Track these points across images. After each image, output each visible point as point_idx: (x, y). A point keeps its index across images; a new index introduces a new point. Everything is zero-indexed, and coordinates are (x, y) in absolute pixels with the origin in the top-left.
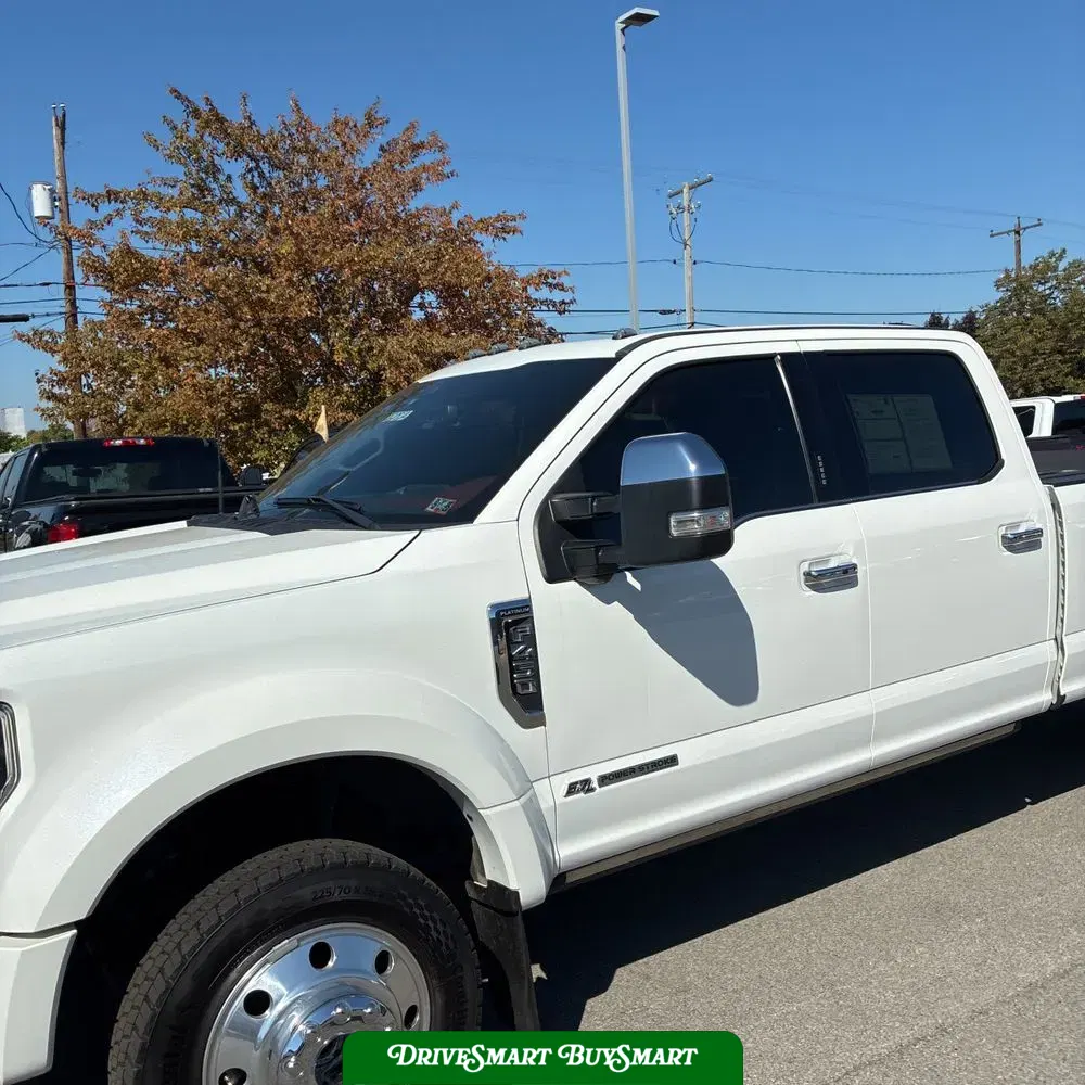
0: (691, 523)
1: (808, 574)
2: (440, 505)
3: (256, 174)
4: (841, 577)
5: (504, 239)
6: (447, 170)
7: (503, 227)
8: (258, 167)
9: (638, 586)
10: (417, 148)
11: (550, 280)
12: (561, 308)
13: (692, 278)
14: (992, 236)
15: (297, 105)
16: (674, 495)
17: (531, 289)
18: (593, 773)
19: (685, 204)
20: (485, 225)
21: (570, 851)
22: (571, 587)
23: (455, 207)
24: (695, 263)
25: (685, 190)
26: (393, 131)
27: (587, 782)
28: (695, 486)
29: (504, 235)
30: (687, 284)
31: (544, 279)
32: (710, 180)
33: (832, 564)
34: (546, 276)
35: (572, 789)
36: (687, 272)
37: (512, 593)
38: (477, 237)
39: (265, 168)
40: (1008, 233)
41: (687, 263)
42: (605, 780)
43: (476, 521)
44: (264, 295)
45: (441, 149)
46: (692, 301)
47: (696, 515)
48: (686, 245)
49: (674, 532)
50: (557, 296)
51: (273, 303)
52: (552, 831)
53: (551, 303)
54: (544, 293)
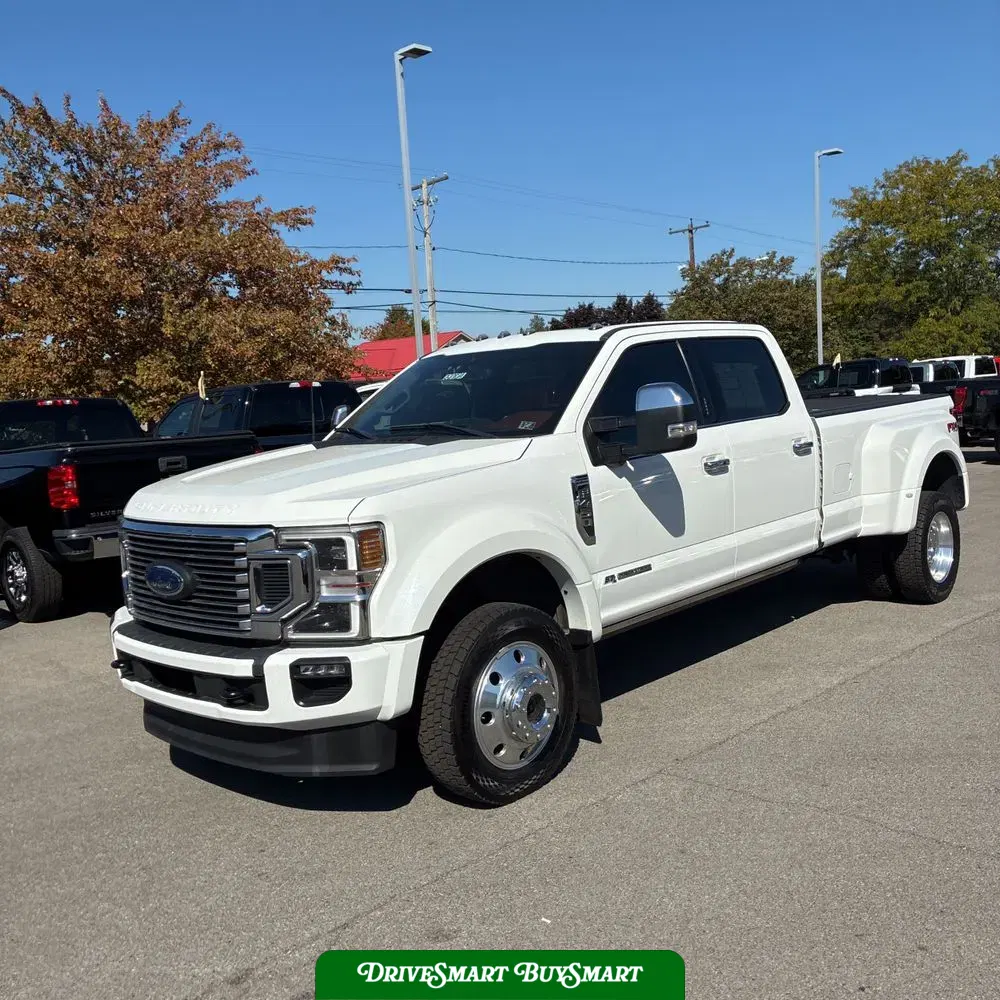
0: (678, 430)
1: (706, 465)
2: (527, 425)
3: (75, 165)
4: (724, 466)
5: (298, 229)
6: (248, 168)
7: (296, 219)
8: (79, 159)
9: (632, 468)
10: (219, 146)
11: (340, 265)
12: (349, 289)
13: (432, 263)
14: (671, 233)
15: (105, 105)
16: (669, 416)
17: (324, 273)
18: (615, 572)
19: (425, 198)
20: (283, 217)
22: (603, 468)
23: (258, 200)
24: (434, 249)
25: (424, 186)
26: (193, 131)
27: (613, 576)
28: (680, 411)
29: (299, 225)
30: (428, 269)
31: (336, 263)
32: (447, 178)
33: (716, 460)
34: (337, 262)
35: (608, 580)
36: (428, 258)
38: (274, 226)
40: (683, 231)
41: (428, 249)
43: (556, 432)
44: (99, 275)
45: (238, 148)
46: (432, 283)
47: (681, 425)
48: (426, 233)
49: (670, 435)
50: (346, 278)
51: (107, 282)
53: (341, 286)
54: (335, 276)
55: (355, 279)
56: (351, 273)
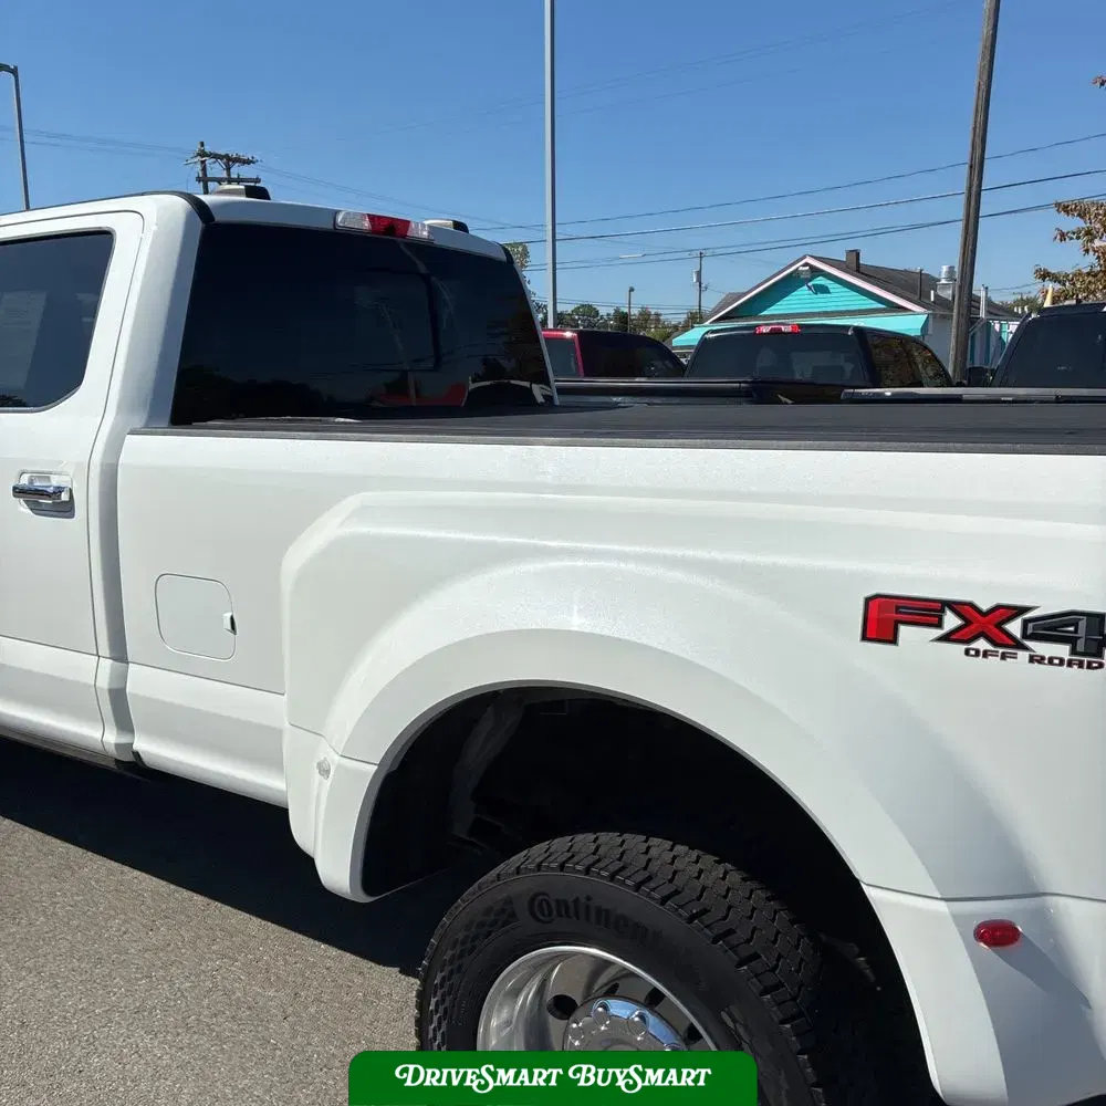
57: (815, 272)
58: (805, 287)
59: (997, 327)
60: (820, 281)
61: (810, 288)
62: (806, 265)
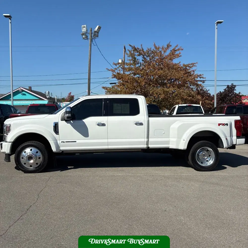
1: (98, 124)
4: (103, 125)
9: (72, 122)
11: (200, 76)
18: (65, 141)
21: (62, 148)
22: (64, 121)
33: (101, 123)
34: (199, 76)
35: (62, 142)
37: (56, 121)
39: (145, 57)
42: (66, 142)
43: (56, 114)
52: (60, 146)
53: (201, 81)
54: (199, 79)
55: (204, 79)
56: (203, 78)
57: (23, 91)
58: (20, 94)
59: (59, 104)
60: (24, 93)
61: (21, 94)
62: (21, 89)
